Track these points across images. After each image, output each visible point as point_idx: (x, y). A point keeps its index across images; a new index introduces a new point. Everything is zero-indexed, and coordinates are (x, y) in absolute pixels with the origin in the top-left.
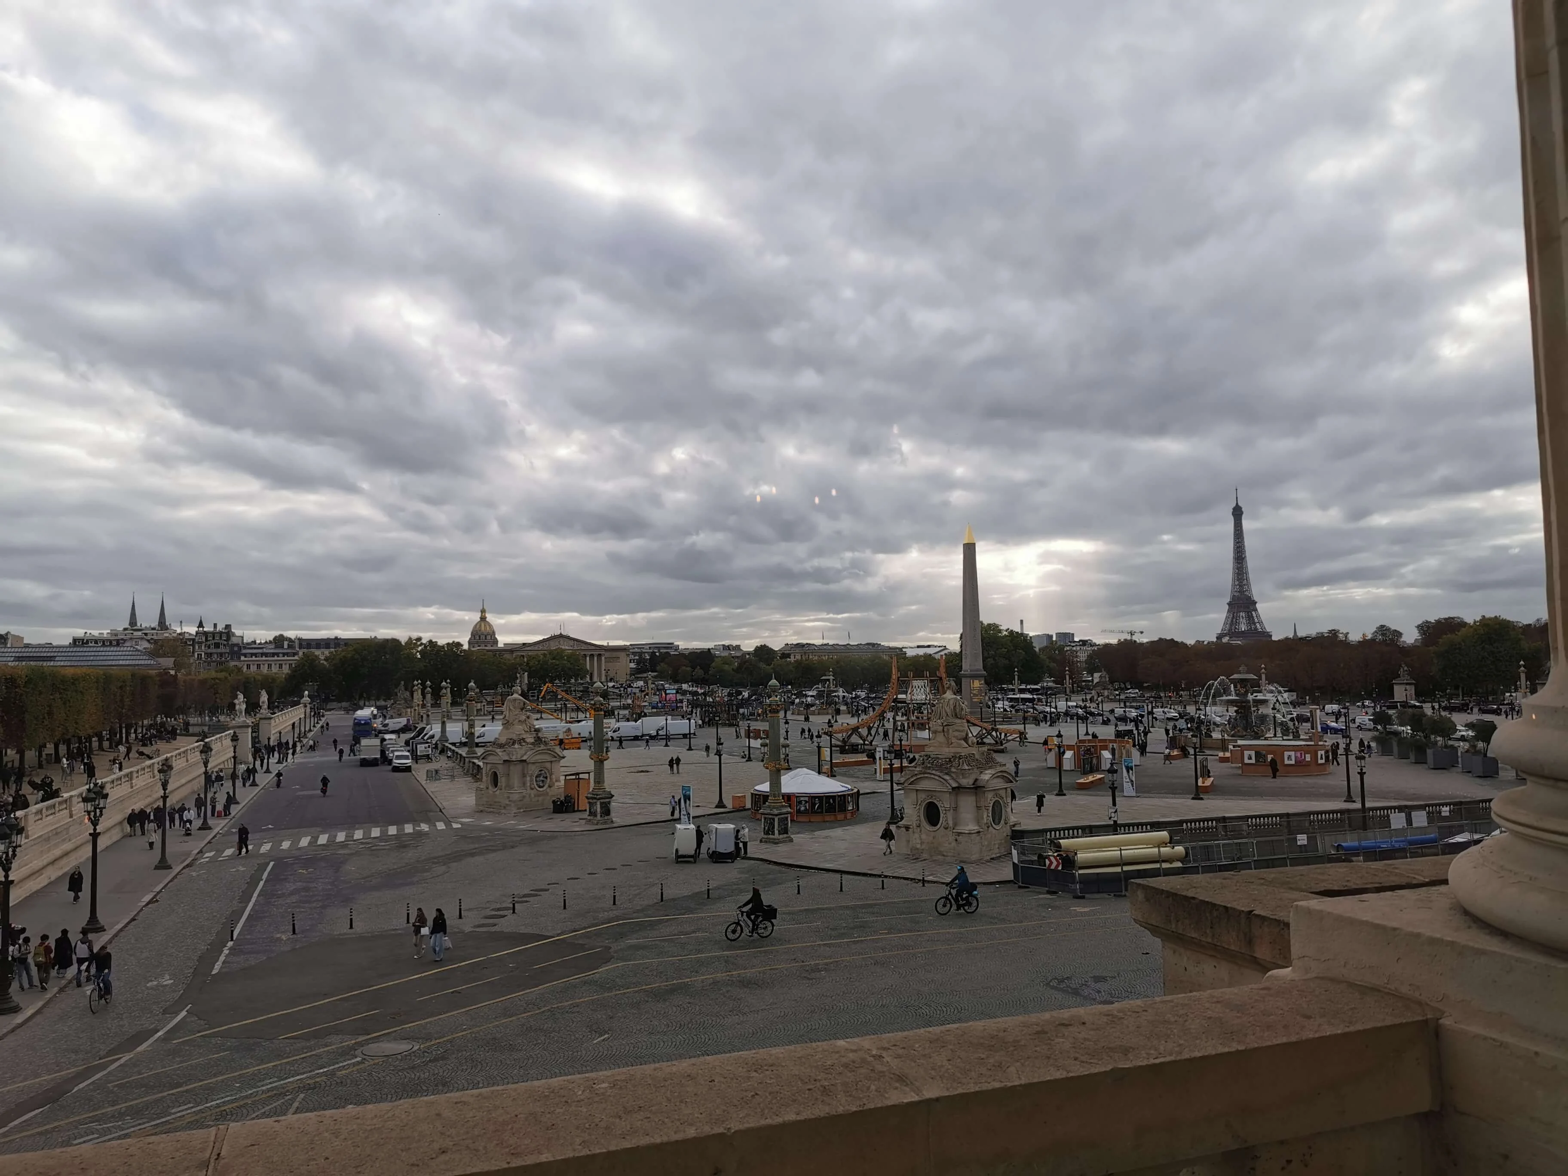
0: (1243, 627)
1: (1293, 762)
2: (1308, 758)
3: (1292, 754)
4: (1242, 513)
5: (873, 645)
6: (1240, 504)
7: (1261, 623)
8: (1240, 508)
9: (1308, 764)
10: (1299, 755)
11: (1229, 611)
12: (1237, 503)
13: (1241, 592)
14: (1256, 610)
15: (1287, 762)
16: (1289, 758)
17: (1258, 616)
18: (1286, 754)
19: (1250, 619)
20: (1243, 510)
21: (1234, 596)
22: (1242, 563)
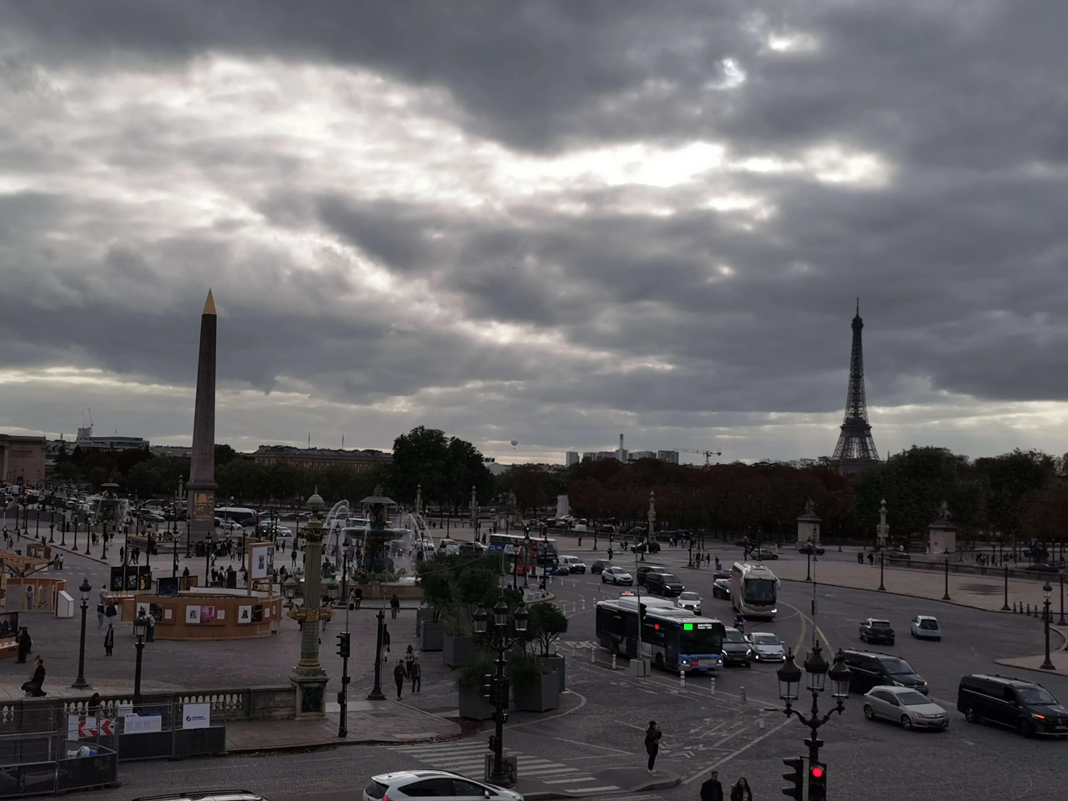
0: (855, 455)
1: (197, 621)
2: (221, 615)
3: (197, 609)
4: (862, 326)
5: (373, 452)
6: (860, 316)
7: (874, 450)
8: (861, 320)
9: (220, 625)
10: (206, 611)
11: (841, 435)
12: (857, 315)
13: (856, 414)
14: (870, 436)
15: (189, 620)
16: (193, 614)
17: (872, 443)
18: (189, 609)
19: (864, 448)
20: (863, 322)
21: (848, 418)
22: (859, 382)
